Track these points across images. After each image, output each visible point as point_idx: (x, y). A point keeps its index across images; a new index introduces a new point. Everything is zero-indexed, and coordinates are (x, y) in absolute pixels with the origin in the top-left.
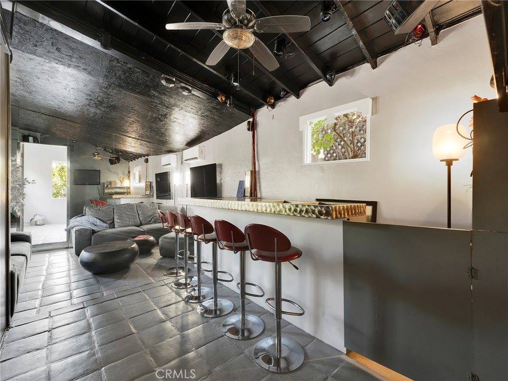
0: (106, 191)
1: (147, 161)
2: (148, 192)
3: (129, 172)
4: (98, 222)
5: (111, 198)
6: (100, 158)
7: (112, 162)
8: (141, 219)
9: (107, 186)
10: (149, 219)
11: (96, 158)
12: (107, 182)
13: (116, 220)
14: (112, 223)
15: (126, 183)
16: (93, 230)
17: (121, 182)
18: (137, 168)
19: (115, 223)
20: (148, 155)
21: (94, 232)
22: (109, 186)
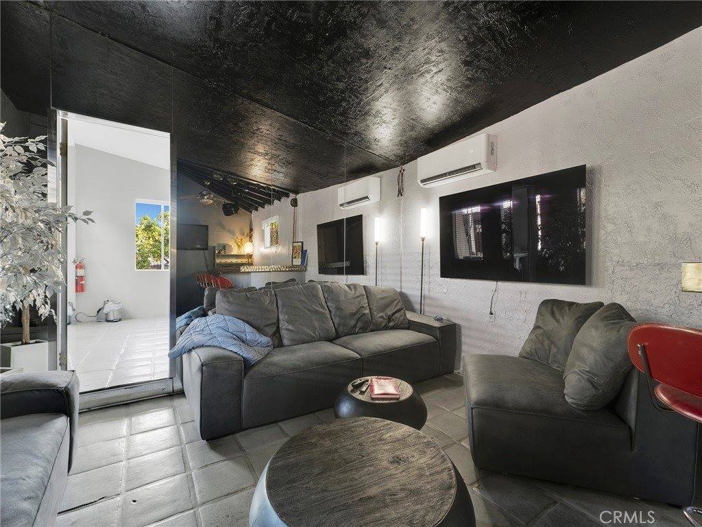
0: (218, 261)
1: (294, 203)
2: (298, 262)
3: (251, 230)
4: (249, 333)
5: (238, 272)
6: (212, 201)
7: (228, 211)
8: (336, 321)
9: (219, 253)
10: (353, 322)
11: (205, 200)
12: (219, 245)
13: (284, 325)
14: (274, 334)
15: (247, 248)
16: (245, 360)
17: (239, 246)
18: (267, 221)
19: (283, 333)
20: (297, 192)
21: (247, 365)
22: (222, 253)
